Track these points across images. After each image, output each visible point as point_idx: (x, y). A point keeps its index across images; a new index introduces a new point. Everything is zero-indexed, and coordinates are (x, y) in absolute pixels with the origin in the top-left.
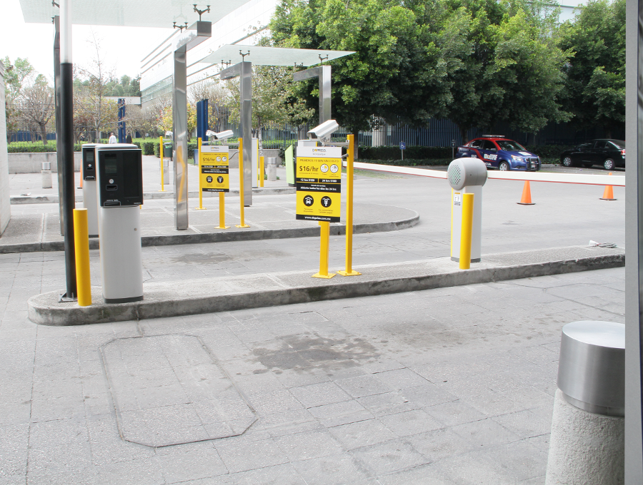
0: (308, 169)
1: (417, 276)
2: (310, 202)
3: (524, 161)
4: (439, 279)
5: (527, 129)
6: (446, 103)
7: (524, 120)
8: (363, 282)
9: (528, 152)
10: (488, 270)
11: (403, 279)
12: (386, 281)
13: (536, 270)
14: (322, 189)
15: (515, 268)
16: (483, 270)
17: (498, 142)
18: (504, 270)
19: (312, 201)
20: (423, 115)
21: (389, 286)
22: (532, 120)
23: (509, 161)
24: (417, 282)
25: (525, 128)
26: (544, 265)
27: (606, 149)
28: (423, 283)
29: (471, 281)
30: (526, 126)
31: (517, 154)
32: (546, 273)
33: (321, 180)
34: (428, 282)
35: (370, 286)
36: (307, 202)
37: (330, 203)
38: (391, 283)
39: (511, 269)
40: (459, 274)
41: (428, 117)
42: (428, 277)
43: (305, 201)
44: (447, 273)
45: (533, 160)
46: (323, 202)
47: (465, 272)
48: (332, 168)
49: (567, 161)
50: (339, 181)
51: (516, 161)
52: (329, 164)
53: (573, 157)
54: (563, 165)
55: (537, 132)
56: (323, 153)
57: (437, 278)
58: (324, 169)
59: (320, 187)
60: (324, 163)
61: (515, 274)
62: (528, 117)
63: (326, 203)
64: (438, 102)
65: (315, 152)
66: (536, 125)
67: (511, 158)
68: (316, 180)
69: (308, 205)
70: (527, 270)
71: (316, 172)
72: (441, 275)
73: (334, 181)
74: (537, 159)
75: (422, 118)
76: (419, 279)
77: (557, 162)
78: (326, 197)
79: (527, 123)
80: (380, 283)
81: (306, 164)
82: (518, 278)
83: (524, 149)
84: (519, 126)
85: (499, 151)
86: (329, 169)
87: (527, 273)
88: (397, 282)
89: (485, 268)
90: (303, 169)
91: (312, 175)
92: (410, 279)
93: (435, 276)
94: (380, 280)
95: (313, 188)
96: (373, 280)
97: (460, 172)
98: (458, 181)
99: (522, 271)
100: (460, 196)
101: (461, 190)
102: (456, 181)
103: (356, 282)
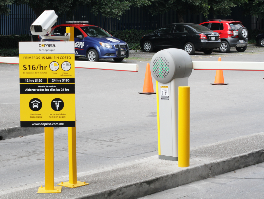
0: (34, 68)
1: (147, 179)
2: (37, 106)
3: (113, 48)
4: (166, 181)
5: (111, 13)
7: (106, 5)
8: (99, 192)
9: (116, 37)
10: (206, 166)
11: (135, 184)
12: (120, 189)
13: (243, 160)
14: (51, 90)
15: (227, 161)
16: (201, 166)
17: (82, 28)
18: (218, 164)
19: (40, 105)
20: (3, 0)
21: (123, 193)
22: (114, 4)
23: (98, 48)
24: (146, 186)
25: (108, 12)
26: (249, 155)
27: (185, 33)
28: (152, 186)
29: (193, 179)
30: (109, 10)
31: (105, 41)
32: (251, 163)
33: (50, 80)
34: (157, 185)
35: (106, 196)
36: (34, 106)
37: (62, 105)
38: (125, 190)
39: (224, 162)
40: (182, 173)
41: (9, 3)
42: (157, 179)
43: (31, 105)
44: (171, 173)
45: (122, 46)
46: (53, 106)
47: (187, 170)
48: (64, 66)
49: (147, 46)
50: (72, 80)
51: (105, 48)
52: (60, 61)
55: (120, 16)
56: (52, 48)
57: (164, 179)
58: (54, 67)
59: (50, 88)
60: (53, 60)
61: (227, 167)
63: (57, 106)
65: (42, 48)
66: (120, 9)
67: (99, 45)
68: (44, 80)
69: (36, 110)
70: (236, 162)
71: (44, 71)
72: (167, 176)
73: (67, 80)
74: (126, 46)
76: (149, 183)
77: (137, 48)
78: (57, 99)
79: (109, 7)
80: (115, 191)
81: (31, 62)
82: (229, 171)
83: (110, 35)
84: (102, 11)
85: (86, 38)
86: (60, 66)
87: (237, 164)
88: (130, 188)
89: (203, 164)
90: (28, 68)
91: (39, 75)
92: (141, 184)
93: (162, 178)
94: (115, 188)
95: (41, 90)
96: (107, 189)
97: (168, 64)
98: (166, 74)
99: (232, 163)
100: (167, 89)
101: (169, 83)
102: (164, 74)
103: (93, 193)
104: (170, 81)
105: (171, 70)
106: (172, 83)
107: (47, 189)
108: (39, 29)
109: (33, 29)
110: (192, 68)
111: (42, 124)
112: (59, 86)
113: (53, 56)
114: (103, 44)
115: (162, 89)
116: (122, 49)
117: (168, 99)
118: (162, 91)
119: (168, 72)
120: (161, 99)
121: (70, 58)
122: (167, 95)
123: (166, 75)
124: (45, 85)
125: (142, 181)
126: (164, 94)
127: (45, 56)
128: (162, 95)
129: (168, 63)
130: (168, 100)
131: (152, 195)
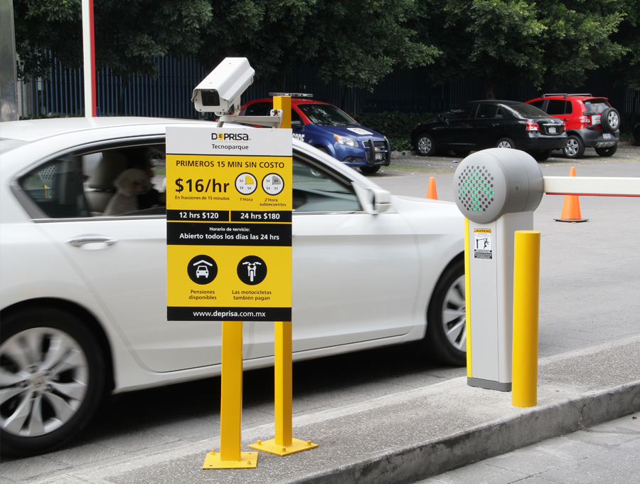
0: (199, 186)
1: (446, 436)
2: (205, 273)
3: (361, 146)
4: (488, 438)
5: (355, 79)
6: (200, 21)
7: (347, 62)
8: (342, 467)
9: (365, 126)
10: (572, 403)
11: (421, 448)
12: (388, 459)
14: (238, 237)
15: (617, 393)
16: (563, 405)
18: (597, 400)
19: (213, 271)
20: (146, 47)
21: (394, 468)
22: (362, 61)
23: (330, 146)
24: (446, 452)
25: (351, 77)
27: (498, 120)
28: (458, 451)
29: (544, 434)
30: (352, 74)
31: (344, 132)
33: (236, 215)
34: (468, 447)
35: (357, 475)
36: (200, 273)
37: (262, 272)
38: (398, 460)
39: (610, 395)
40: (522, 420)
41: (160, 52)
42: (467, 436)
43: (192, 271)
44: (497, 421)
45: (377, 144)
46: (242, 272)
47: (533, 414)
48: (269, 184)
49: (425, 145)
50: (286, 216)
51: (343, 147)
52: (259, 172)
53: (434, 137)
54: (417, 152)
55: (374, 86)
56: (242, 143)
57: (484, 433)
58: (245, 185)
59: (235, 234)
60: (244, 169)
61: (617, 407)
62: (354, 55)
63: (252, 275)
64: (181, 17)
65: (219, 142)
66: (373, 72)
67: (334, 141)
68: (223, 215)
69: (202, 281)
70: (636, 395)
71: (223, 194)
72: (489, 428)
73: (274, 216)
74: (385, 142)
75: (145, 54)
76: (450, 443)
77: (405, 147)
78: (252, 259)
79: (354, 68)
80: (377, 463)
81: (194, 174)
82: (622, 414)
83: (354, 122)
84: (339, 74)
85: (309, 127)
86: (259, 184)
88: (410, 456)
89: (565, 401)
90: (186, 186)
91: (210, 203)
92: (434, 446)
93: (479, 431)
94: (376, 456)
95: (214, 237)
96: (360, 460)
97: (492, 182)
98: (486, 203)
99: (628, 398)
100: (489, 236)
101: (494, 224)
102: (483, 203)
103: (329, 470)
104: (495, 219)
105: (498, 193)
106: (500, 222)
107: (224, 458)
108: (211, 97)
109: (199, 97)
110: (542, 192)
111: (216, 314)
112: (256, 229)
113: (243, 160)
114: (341, 139)
115: (477, 236)
116: (376, 149)
117: (491, 258)
118: (477, 240)
119: (492, 199)
120: (476, 257)
121: (282, 165)
122: (489, 248)
123: (486, 206)
124: (226, 226)
125: (435, 439)
126: (481, 247)
127: (226, 160)
128: (476, 248)
129: (492, 179)
130: (490, 260)
131: (458, 470)
